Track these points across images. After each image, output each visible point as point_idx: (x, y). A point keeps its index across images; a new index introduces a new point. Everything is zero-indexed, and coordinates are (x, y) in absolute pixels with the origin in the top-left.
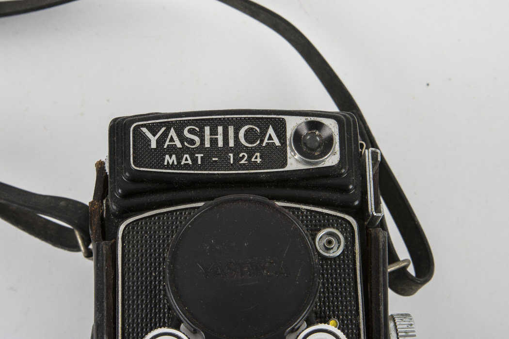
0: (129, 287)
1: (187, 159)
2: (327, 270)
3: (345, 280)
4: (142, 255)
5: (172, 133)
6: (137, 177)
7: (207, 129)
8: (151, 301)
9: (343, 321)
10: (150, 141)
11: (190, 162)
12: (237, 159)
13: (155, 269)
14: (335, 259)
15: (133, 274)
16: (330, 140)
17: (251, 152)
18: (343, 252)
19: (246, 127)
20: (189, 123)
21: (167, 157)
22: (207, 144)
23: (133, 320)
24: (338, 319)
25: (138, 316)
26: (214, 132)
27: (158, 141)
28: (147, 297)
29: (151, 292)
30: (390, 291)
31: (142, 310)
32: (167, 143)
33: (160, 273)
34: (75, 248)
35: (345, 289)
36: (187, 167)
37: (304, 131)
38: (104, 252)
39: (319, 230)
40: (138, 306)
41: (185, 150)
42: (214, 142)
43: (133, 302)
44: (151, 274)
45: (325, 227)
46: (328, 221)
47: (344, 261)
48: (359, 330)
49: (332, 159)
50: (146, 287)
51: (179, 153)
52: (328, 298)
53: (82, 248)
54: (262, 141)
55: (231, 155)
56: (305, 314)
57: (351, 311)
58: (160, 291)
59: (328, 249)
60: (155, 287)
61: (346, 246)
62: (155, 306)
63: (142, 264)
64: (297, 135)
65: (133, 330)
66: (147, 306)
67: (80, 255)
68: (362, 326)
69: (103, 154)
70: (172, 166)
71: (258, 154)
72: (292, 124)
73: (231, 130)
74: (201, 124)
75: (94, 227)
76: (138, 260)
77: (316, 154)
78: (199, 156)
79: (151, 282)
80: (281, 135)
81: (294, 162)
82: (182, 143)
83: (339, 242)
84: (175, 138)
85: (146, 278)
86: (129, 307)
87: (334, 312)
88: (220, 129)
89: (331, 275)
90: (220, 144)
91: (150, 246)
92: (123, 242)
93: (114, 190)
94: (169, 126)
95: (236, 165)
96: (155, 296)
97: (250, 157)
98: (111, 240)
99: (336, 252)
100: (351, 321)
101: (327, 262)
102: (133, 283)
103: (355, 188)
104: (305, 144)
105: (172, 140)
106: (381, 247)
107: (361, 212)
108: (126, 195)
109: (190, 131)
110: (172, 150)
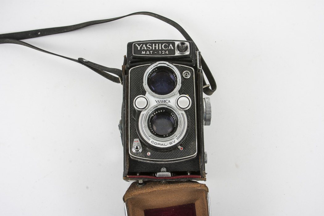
0: (132, 86)
1: (148, 52)
3: (191, 84)
5: (144, 45)
6: (134, 58)
7: (154, 45)
8: (138, 90)
9: (190, 95)
10: (138, 48)
11: (149, 53)
12: (162, 53)
14: (188, 79)
15: (133, 82)
16: (187, 47)
17: (165, 51)
18: (190, 77)
19: (164, 44)
20: (149, 43)
21: (143, 52)
22: (154, 49)
24: (189, 94)
25: (134, 93)
26: (155, 45)
27: (140, 48)
28: (136, 88)
30: (203, 93)
32: (143, 48)
34: (119, 82)
35: (191, 87)
36: (148, 54)
37: (180, 45)
38: (126, 78)
39: (184, 71)
41: (147, 50)
42: (155, 48)
43: (133, 90)
45: (185, 70)
46: (186, 69)
47: (190, 80)
48: (194, 98)
49: (187, 53)
50: (136, 86)
51: (146, 51)
52: (186, 89)
53: (121, 82)
54: (168, 48)
55: (160, 51)
57: (192, 93)
58: (140, 87)
59: (186, 76)
61: (191, 76)
64: (178, 46)
66: (136, 91)
67: (120, 84)
68: (195, 97)
69: (125, 53)
70: (144, 54)
71: (167, 51)
72: (177, 43)
73: (160, 45)
74: (152, 43)
75: (123, 72)
76: (134, 79)
77: (183, 51)
78: (151, 52)
80: (174, 46)
81: (177, 53)
82: (147, 48)
83: (189, 75)
84: (145, 47)
85: (137, 84)
87: (187, 93)
88: (157, 45)
90: (157, 49)
92: (130, 74)
93: (128, 61)
94: (143, 44)
95: (161, 54)
96: (139, 88)
97: (165, 52)
98: (127, 75)
99: (188, 77)
100: (192, 95)
101: (186, 80)
103: (194, 61)
104: (180, 49)
105: (144, 47)
106: (201, 77)
107: (195, 67)
108: (131, 63)
109: (149, 45)
110: (144, 50)
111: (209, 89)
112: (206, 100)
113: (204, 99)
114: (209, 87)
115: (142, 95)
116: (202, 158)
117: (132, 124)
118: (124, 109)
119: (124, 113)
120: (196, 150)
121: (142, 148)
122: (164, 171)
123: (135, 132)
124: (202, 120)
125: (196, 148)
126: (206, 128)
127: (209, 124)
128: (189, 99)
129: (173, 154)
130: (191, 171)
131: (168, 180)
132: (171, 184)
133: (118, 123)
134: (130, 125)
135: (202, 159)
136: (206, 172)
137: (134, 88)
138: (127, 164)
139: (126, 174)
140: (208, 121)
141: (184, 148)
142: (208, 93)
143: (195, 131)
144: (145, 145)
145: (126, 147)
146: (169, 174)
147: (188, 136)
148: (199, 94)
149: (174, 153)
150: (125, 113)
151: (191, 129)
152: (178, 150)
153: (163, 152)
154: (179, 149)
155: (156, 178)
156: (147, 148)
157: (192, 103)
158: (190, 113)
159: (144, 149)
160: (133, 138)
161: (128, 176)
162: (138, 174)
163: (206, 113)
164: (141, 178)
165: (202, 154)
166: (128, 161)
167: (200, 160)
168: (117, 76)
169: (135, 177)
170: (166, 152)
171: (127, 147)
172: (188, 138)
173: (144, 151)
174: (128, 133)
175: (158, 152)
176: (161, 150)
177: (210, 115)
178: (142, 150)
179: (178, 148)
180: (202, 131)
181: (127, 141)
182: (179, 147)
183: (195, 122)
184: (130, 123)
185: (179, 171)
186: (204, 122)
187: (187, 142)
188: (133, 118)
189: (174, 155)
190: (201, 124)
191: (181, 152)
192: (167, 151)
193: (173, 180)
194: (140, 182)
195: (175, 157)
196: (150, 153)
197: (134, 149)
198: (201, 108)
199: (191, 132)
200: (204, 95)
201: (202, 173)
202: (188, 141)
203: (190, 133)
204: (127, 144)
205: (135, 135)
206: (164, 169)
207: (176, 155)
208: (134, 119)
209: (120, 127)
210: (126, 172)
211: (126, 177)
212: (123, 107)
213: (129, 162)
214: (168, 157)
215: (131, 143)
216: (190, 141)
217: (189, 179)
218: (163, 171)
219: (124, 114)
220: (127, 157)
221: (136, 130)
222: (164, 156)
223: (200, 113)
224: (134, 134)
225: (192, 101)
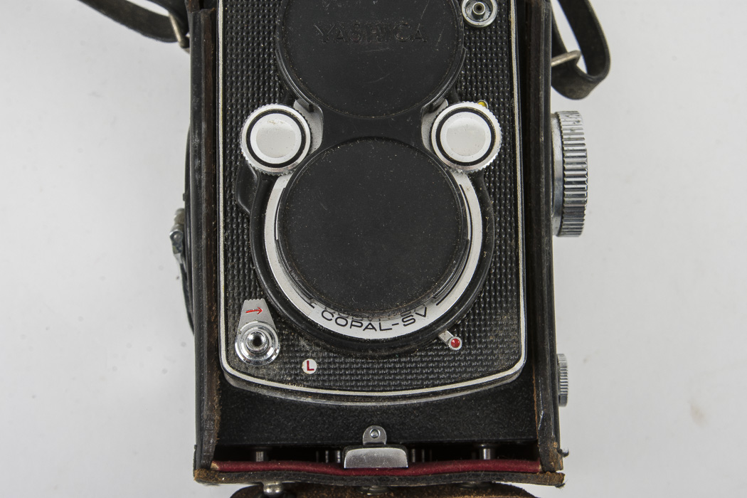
0: (232, 61)
2: (475, 43)
3: (497, 55)
4: (248, 22)
8: (259, 78)
9: (493, 104)
13: (264, 38)
14: (485, 28)
15: (237, 45)
18: (495, 21)
23: (237, 101)
24: (488, 100)
25: (242, 95)
28: (253, 72)
29: (259, 67)
31: (248, 89)
33: (269, 44)
34: (169, 37)
35: (497, 65)
38: (202, 22)
40: (242, 83)
43: (237, 78)
44: (259, 44)
47: (496, 32)
48: (513, 115)
50: (253, 61)
52: (476, 76)
53: (178, 37)
56: (445, 87)
57: (503, 93)
58: (269, 65)
59: (477, 18)
60: (264, 60)
61: (499, 14)
62: (264, 84)
63: (248, 33)
65: (237, 112)
66: (253, 83)
67: (177, 46)
68: (516, 111)
76: (242, 28)
79: (259, 55)
83: (491, 10)
85: (253, 50)
86: (232, 84)
87: (482, 94)
89: (480, 49)
91: (258, 11)
92: (224, 6)
96: (264, 72)
98: (211, 8)
99: (488, 20)
100: (504, 104)
101: (475, 33)
102: (237, 55)
106: (543, 20)
111: (577, 71)
112: (567, 123)
113: (557, 115)
114: (575, 61)
115: (280, 103)
116: (545, 384)
117: (232, 232)
118: (197, 162)
119: (195, 180)
120: (519, 348)
121: (281, 341)
122: (376, 441)
123: (250, 270)
124: (548, 213)
125: (519, 342)
126: (562, 248)
127: (577, 231)
128: (489, 123)
129: (416, 368)
130: (497, 442)
131: (393, 481)
133: (169, 224)
134: (226, 239)
135: (545, 389)
136: (563, 447)
137: (242, 72)
138: (211, 409)
139: (208, 457)
140: (574, 216)
141: (467, 341)
142: (571, 91)
143: (517, 265)
144: (294, 330)
145: (206, 335)
146: (399, 456)
147: (484, 285)
148: (532, 98)
149: (422, 362)
150: (203, 184)
151: (500, 257)
152: (442, 349)
153: (372, 358)
154: (444, 344)
155: (340, 472)
156: (303, 343)
157: (504, 138)
158: (494, 183)
159: (288, 346)
160: (239, 294)
161: (215, 465)
162: (260, 456)
163: (564, 183)
164: (273, 475)
165: (545, 369)
166: (216, 399)
167: (538, 395)
168: (163, 12)
169: (247, 471)
170: (389, 357)
171: (209, 336)
172: (484, 298)
173: (291, 354)
174: (217, 272)
175: (350, 356)
176: (366, 350)
177: (583, 189)
178: (281, 352)
179: (439, 339)
180: (546, 264)
181: (210, 309)
182: (447, 336)
183: (517, 227)
184: (225, 228)
185: (441, 443)
186: (555, 223)
187: (479, 314)
188: (237, 206)
189: (422, 373)
190: (543, 233)
191: (454, 360)
192: (393, 356)
193: (415, 481)
194: (268, 491)
195: (427, 379)
196: (313, 364)
197: (242, 344)
198: (543, 158)
199: (500, 269)
200: (557, 102)
201: (547, 452)
202: (484, 308)
203: (495, 274)
204: (209, 322)
205: (250, 281)
206: (375, 430)
207: (432, 373)
208: (243, 212)
209: (180, 245)
210: (205, 448)
211: (207, 467)
212: (193, 154)
213: (220, 401)
214: (394, 379)
215: (231, 320)
216: (495, 308)
217: (487, 480)
218: (372, 440)
219: (198, 186)
220: (210, 381)
221: (251, 260)
222: (377, 374)
223: (538, 181)
224: (244, 276)
225: (504, 129)
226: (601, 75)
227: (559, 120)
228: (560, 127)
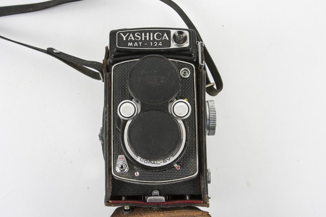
0: (115, 87)
1: (136, 44)
2: (184, 82)
3: (190, 86)
4: (120, 77)
5: (131, 35)
6: (119, 50)
7: (143, 34)
8: (123, 92)
9: (189, 100)
10: (123, 38)
11: (137, 45)
12: (153, 44)
13: (124, 81)
14: (187, 78)
15: (117, 83)
16: (186, 37)
17: (158, 42)
18: (190, 76)
19: (157, 33)
20: (137, 32)
21: (129, 43)
22: (143, 39)
23: (117, 99)
24: (187, 98)
25: (118, 97)
26: (145, 35)
27: (126, 38)
28: (121, 90)
29: (123, 89)
31: (120, 95)
32: (129, 39)
33: (126, 83)
34: (99, 79)
35: (190, 89)
36: (136, 47)
37: (177, 35)
38: (107, 76)
39: (181, 69)
40: (118, 94)
41: (135, 41)
42: (145, 38)
43: (117, 92)
44: (123, 83)
45: (183, 67)
46: (184, 66)
47: (190, 79)
48: (195, 103)
49: (186, 45)
50: (121, 87)
51: (133, 42)
52: (184, 92)
53: (102, 79)
54: (162, 38)
55: (151, 43)
56: (175, 96)
57: (192, 96)
58: (126, 89)
59: (184, 75)
60: (124, 87)
61: (191, 74)
62: (124, 94)
63: (120, 80)
64: (174, 36)
65: (117, 102)
66: (121, 94)
67: (101, 81)
68: (196, 102)
69: (107, 44)
70: (131, 47)
71: (161, 43)
72: (173, 32)
73: (152, 34)
74: (141, 32)
75: (104, 68)
76: (118, 78)
77: (181, 43)
78: (140, 43)
79: (123, 86)
80: (169, 36)
81: (173, 45)
82: (134, 39)
83: (188, 73)
84: (132, 37)
85: (121, 84)
86: (115, 94)
87: (186, 96)
88: (148, 34)
89: (185, 84)
90: (148, 39)
91: (123, 73)
92: (113, 72)
93: (111, 55)
94: (130, 33)
95: (153, 46)
96: (124, 90)
97: (158, 44)
98: (109, 72)
99: (188, 76)
100: (192, 100)
101: (184, 80)
102: (117, 86)
103: (194, 55)
104: (177, 39)
105: (131, 37)
106: (203, 76)
107: (196, 63)
108: (115, 57)
109: (137, 35)
110: (131, 41)
111: (214, 88)
112: (210, 104)
113: (208, 102)
114: (213, 86)
115: (129, 100)
116: (204, 178)
117: (115, 135)
118: (106, 116)
119: (105, 121)
120: (196, 169)
121: (129, 167)
122: (156, 194)
123: (120, 146)
124: (205, 130)
125: (196, 167)
126: (209, 139)
127: (214, 134)
128: (188, 105)
129: (167, 174)
130: (190, 194)
131: (161, 206)
132: (165, 212)
133: (98, 132)
134: (113, 138)
135: (204, 180)
136: (209, 196)
137: (118, 91)
138: (109, 186)
139: (109, 199)
140: (212, 130)
141: (182, 167)
142: (212, 94)
143: (196, 145)
144: (133, 164)
145: (108, 165)
146: (163, 198)
147: (186, 151)
148: (200, 97)
149: (169, 173)
150: (107, 122)
151: (191, 143)
152: (175, 169)
153: (155, 172)
154: (175, 168)
155: (146, 203)
156: (135, 167)
157: (192, 109)
158: (189, 122)
159: (131, 168)
160: (117, 153)
161: (110, 201)
162: (124, 198)
163: (210, 121)
164: (127, 204)
165: (204, 174)
166: (111, 183)
167: (202, 182)
168: (98, 72)
169: (119, 203)
170: (159, 171)
171: (109, 165)
172: (186, 154)
173: (132, 171)
174: (111, 147)
175: (148, 171)
176: (153, 170)
177: (215, 123)
178: (129, 170)
179: (173, 166)
180: (204, 145)
181: (109, 157)
182: (176, 165)
183: (196, 134)
184: (113, 135)
185: (175, 195)
186: (207, 132)
187: (185, 159)
188: (117, 128)
189: (169, 176)
190: (203, 136)
191: (178, 172)
192: (161, 171)
193: (167, 206)
194: (126, 208)
195: (170, 177)
196: (138, 173)
197: (118, 168)
198: (203, 114)
199: (191, 146)
200: (208, 97)
201: (204, 197)
202: (187, 157)
203: (190, 148)
204: (109, 161)
205: (120, 150)
206: (156, 191)
207: (172, 176)
208: (118, 130)
209: (101, 137)
210: (108, 196)
211: (108, 202)
212: (105, 113)
213: (112, 183)
214: (161, 178)
215: (115, 161)
216: (190, 157)
217: (187, 205)
218: (155, 194)
219: (106, 122)
220: (109, 178)
221: (120, 143)
222: (156, 176)
223: (202, 121)
224: (119, 148)
225: (192, 107)
226: (220, 90)
227: (208, 103)
228: (209, 105)
